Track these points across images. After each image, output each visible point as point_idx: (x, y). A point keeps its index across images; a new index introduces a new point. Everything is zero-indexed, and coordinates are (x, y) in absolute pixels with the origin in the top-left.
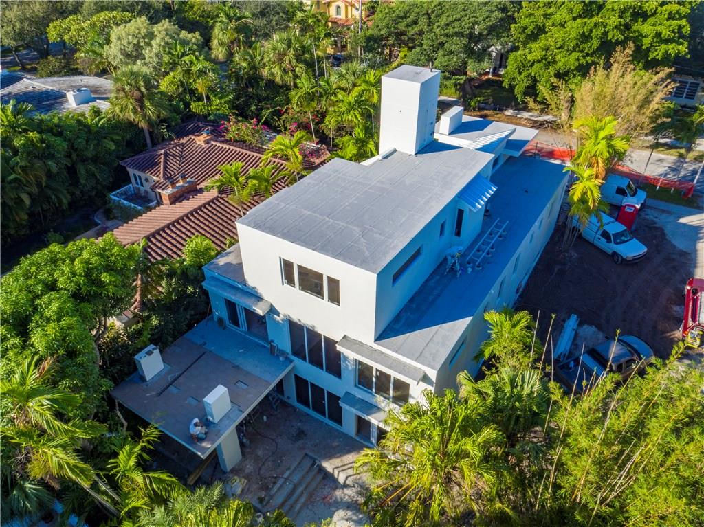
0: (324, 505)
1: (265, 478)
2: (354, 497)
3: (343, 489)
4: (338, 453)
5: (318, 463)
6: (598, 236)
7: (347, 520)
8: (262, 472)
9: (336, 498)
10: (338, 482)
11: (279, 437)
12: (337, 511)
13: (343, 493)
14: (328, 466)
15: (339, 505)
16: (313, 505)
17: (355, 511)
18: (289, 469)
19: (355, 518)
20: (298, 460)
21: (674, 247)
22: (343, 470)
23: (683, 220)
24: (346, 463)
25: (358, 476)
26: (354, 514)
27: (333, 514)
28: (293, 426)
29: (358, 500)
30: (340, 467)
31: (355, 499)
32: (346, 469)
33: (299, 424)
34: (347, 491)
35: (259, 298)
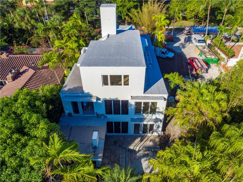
0: (136, 160)
1: (115, 161)
2: (143, 153)
3: (138, 153)
4: (132, 142)
5: (127, 148)
6: (161, 54)
7: (146, 161)
8: (112, 160)
9: (139, 156)
10: (136, 151)
11: (109, 147)
12: (141, 160)
13: (139, 154)
14: (131, 147)
15: (141, 158)
16: (133, 162)
17: (147, 157)
18: (120, 154)
19: (148, 159)
20: (121, 150)
21: (177, 52)
22: (137, 146)
23: (174, 45)
24: (137, 143)
25: (143, 145)
26: (147, 158)
27: (141, 161)
28: (111, 141)
29: (145, 153)
30: (136, 145)
31: (144, 153)
32: (138, 145)
33: (113, 140)
34: (140, 152)
35: (91, 96)
